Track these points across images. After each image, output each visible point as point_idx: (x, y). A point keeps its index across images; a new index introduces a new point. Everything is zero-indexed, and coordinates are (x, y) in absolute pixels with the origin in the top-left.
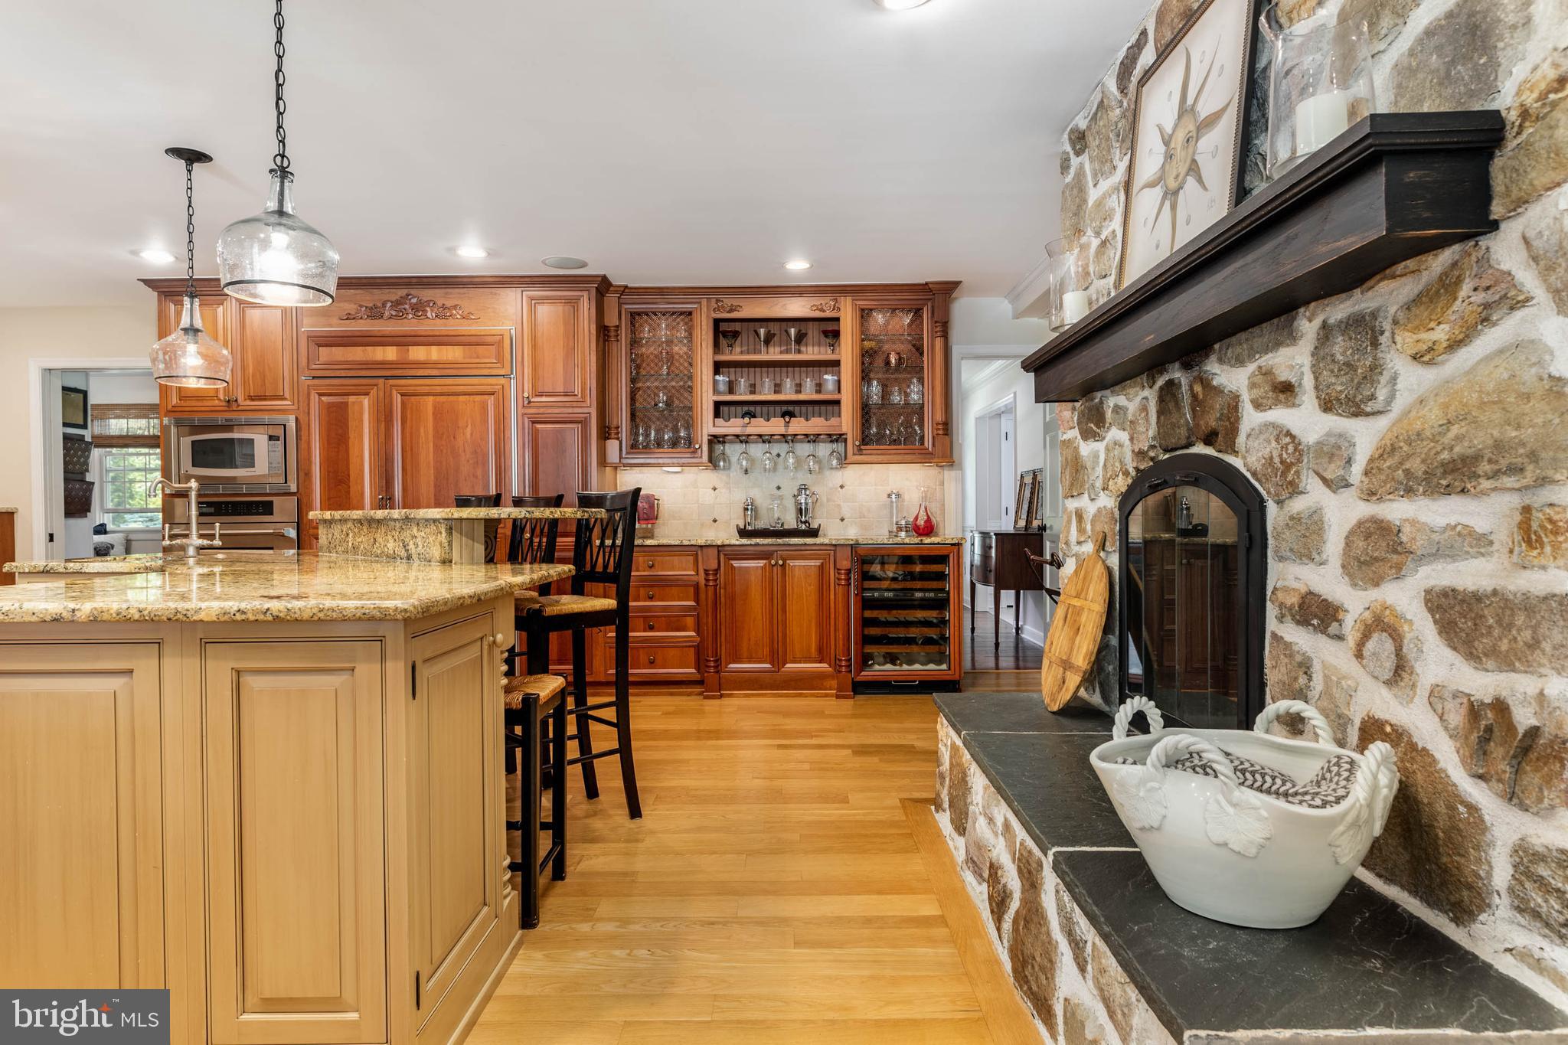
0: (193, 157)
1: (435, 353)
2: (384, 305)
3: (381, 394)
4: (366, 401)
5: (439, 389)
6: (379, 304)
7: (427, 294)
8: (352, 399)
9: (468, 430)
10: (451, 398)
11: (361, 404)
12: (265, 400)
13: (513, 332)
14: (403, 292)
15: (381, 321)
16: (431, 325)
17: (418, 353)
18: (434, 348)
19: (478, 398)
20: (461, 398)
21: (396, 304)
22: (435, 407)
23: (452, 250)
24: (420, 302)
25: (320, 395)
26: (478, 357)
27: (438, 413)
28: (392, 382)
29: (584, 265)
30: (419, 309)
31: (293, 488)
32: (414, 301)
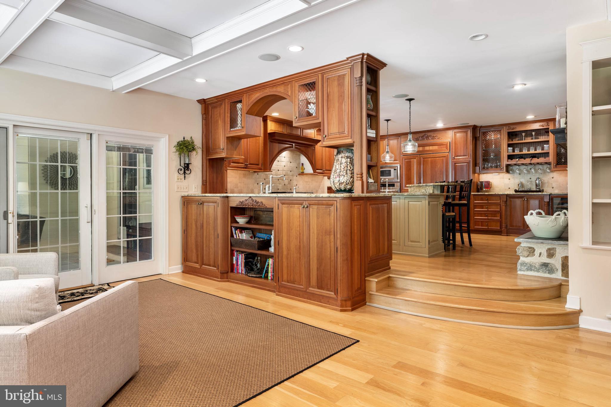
0: (388, 120)
1: (431, 148)
2: (419, 137)
3: (419, 158)
4: (415, 160)
5: (432, 157)
6: (418, 137)
7: (429, 134)
8: (412, 160)
9: (439, 166)
10: (435, 158)
11: (414, 161)
12: (393, 161)
13: (450, 141)
14: (424, 134)
15: (419, 141)
16: (431, 141)
17: (427, 148)
18: (431, 147)
19: (441, 158)
20: (437, 158)
21: (422, 137)
22: (431, 161)
23: (436, 125)
24: (428, 136)
25: (405, 159)
26: (442, 148)
27: (432, 162)
28: (421, 155)
29: (469, 124)
30: (427, 138)
31: (399, 181)
32: (426, 136)
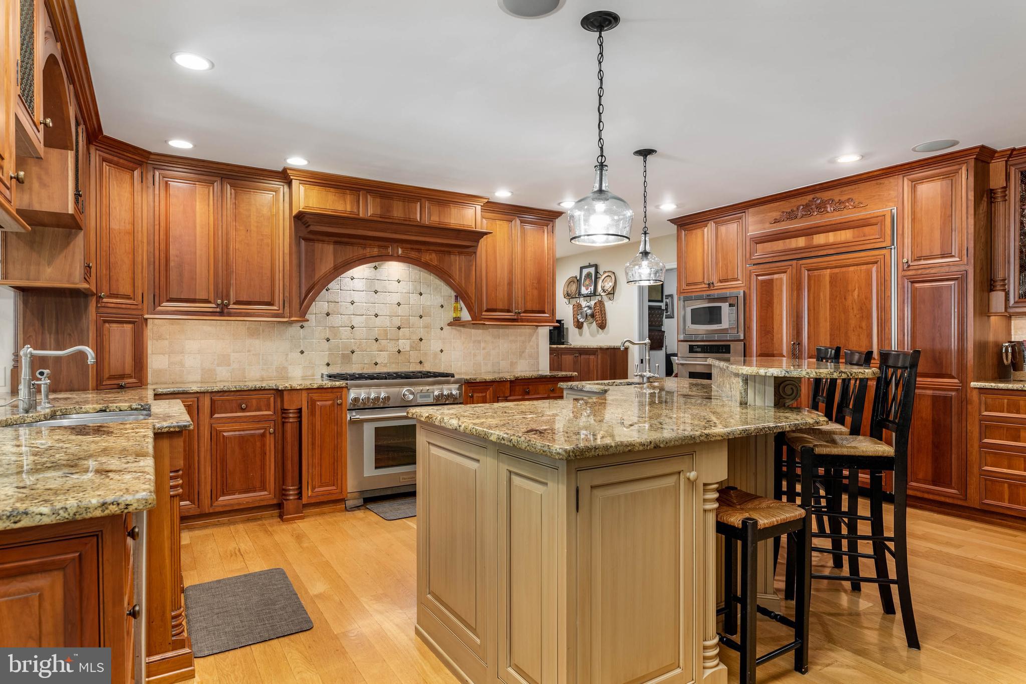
1: (832, 237)
2: (798, 209)
3: (794, 271)
4: (784, 277)
5: (834, 264)
6: (795, 209)
7: (826, 195)
8: (776, 276)
9: (856, 293)
10: (844, 269)
11: (781, 279)
12: (728, 281)
13: (895, 211)
14: (810, 197)
15: (796, 220)
16: (832, 216)
17: (820, 239)
18: (831, 234)
19: (864, 267)
20: (852, 269)
21: (807, 207)
22: (831, 277)
23: (833, 161)
24: (822, 201)
25: (757, 276)
26: (864, 236)
27: (833, 280)
28: (801, 262)
29: (955, 143)
30: (821, 208)
31: (742, 338)
32: (819, 201)
